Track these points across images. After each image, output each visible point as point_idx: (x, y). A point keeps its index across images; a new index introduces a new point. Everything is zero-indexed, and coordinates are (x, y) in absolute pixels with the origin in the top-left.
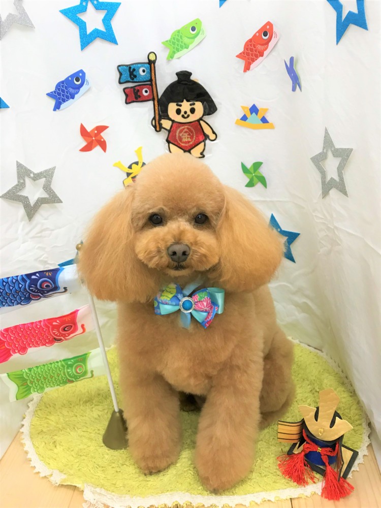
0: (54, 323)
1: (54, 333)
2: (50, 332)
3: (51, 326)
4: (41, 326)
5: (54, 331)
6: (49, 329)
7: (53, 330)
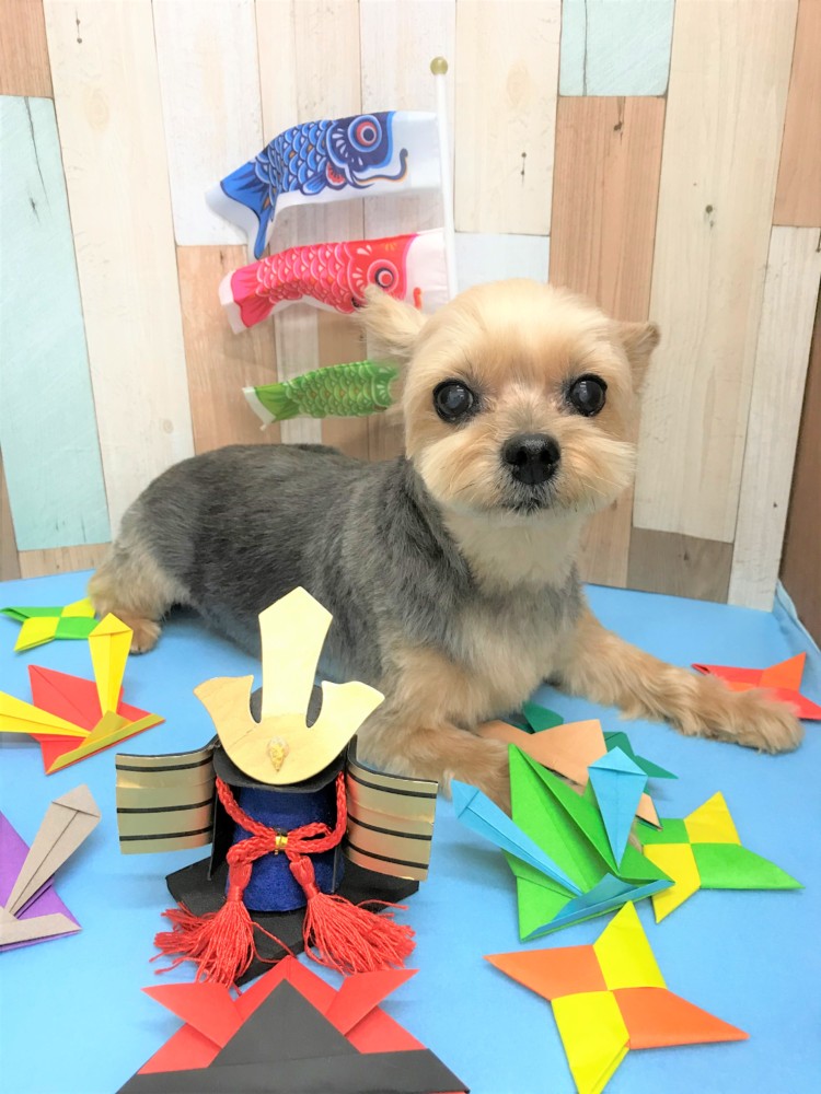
0: (361, 251)
1: (354, 281)
2: (345, 275)
3: (351, 257)
4: (332, 255)
5: (356, 276)
6: (346, 268)
7: (354, 271)
